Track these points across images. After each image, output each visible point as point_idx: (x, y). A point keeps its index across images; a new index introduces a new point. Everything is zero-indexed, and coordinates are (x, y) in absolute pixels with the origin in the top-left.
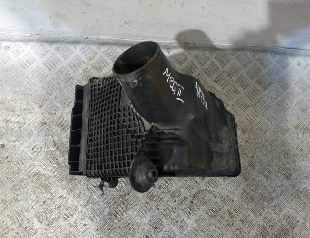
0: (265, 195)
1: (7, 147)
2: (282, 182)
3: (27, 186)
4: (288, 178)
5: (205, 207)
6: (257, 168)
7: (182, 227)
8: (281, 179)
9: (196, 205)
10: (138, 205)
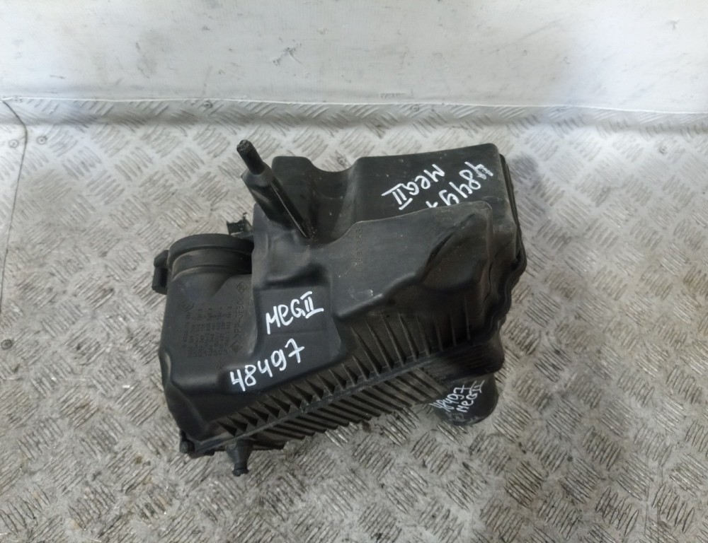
0: (645, 441)
1: (17, 347)
2: (681, 408)
3: (56, 436)
4: (695, 399)
5: (500, 478)
6: (613, 377)
7: (447, 532)
8: (679, 401)
9: (478, 473)
10: (329, 478)
